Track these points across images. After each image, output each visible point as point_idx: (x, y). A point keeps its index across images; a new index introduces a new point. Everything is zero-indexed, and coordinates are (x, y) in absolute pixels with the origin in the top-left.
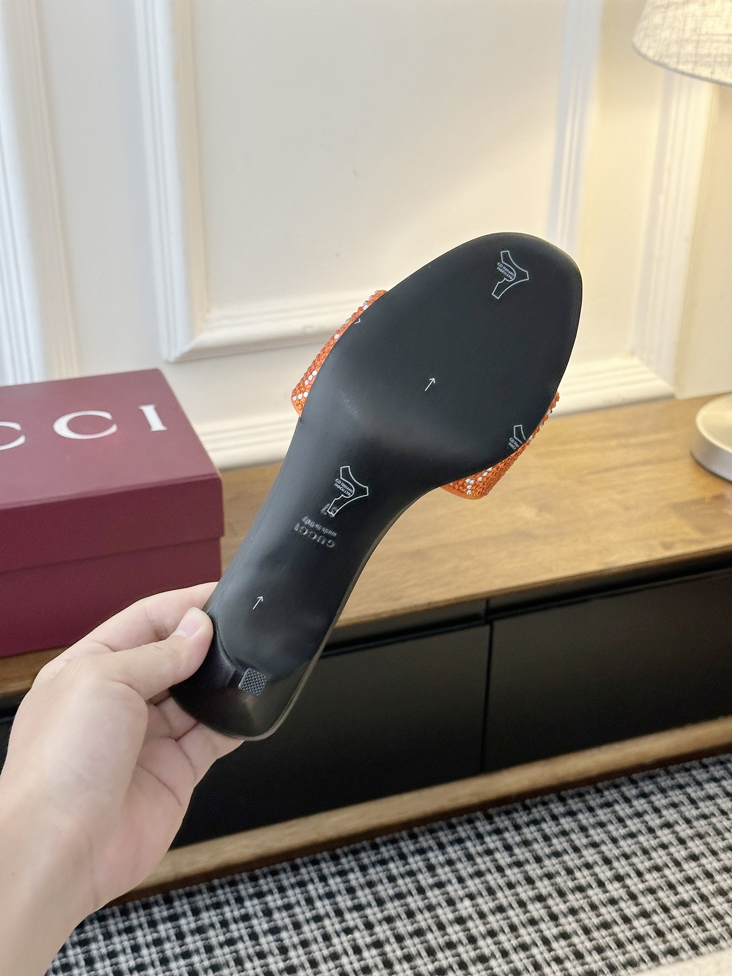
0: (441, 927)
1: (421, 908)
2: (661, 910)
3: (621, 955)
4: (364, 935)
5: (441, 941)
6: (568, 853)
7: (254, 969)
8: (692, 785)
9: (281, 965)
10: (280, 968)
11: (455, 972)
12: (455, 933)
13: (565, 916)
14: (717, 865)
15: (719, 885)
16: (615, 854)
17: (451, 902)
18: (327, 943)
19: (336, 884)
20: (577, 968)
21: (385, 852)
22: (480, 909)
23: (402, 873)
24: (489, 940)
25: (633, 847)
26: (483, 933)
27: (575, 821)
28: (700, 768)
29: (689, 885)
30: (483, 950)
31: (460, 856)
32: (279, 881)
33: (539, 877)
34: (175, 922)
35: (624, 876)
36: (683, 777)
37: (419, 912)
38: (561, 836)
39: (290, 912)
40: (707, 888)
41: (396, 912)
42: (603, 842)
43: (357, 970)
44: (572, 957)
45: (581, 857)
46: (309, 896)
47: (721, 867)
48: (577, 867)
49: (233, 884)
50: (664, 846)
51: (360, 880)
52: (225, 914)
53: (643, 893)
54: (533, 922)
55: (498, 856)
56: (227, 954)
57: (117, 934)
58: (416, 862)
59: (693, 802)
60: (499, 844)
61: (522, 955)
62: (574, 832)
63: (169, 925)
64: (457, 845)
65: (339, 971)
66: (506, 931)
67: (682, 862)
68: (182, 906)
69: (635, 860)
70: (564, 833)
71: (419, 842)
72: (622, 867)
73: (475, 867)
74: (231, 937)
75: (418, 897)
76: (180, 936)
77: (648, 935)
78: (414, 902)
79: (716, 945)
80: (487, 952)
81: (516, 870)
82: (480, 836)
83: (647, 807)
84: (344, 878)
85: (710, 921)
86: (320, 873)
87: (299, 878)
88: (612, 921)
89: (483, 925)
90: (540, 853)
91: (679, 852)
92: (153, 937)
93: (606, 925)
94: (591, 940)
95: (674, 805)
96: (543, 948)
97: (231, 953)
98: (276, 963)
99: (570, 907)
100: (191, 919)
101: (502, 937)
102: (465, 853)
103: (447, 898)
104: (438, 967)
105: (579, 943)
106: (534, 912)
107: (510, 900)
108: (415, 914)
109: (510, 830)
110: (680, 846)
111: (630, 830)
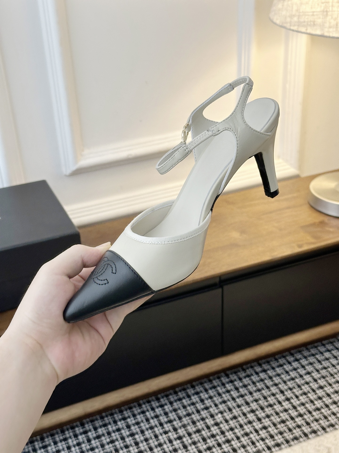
0: (208, 428)
1: (199, 420)
2: (308, 413)
3: (291, 435)
4: (173, 434)
5: (209, 434)
6: (264, 389)
8: (318, 354)
9: (136, 451)
11: (216, 448)
12: (215, 430)
13: (265, 418)
14: (332, 390)
15: (333, 400)
16: (285, 388)
17: (212, 416)
18: (157, 439)
19: (159, 411)
20: (271, 443)
21: (181, 395)
22: (225, 418)
23: (189, 404)
24: (231, 432)
25: (293, 384)
26: (227, 429)
27: (266, 374)
28: (321, 346)
29: (320, 400)
30: (228, 437)
31: (215, 394)
32: (133, 411)
33: (251, 401)
34: (86, 434)
35: (290, 399)
36: (314, 351)
37: (198, 421)
38: (260, 381)
39: (139, 425)
40: (328, 401)
41: (187, 422)
42: (280, 383)
43: (171, 450)
44: (269, 437)
45: (270, 391)
46: (147, 417)
47: (334, 391)
48: (269, 395)
49: (112, 414)
50: (307, 383)
51: (169, 408)
52: (109, 429)
53: (299, 405)
54: (250, 422)
55: (232, 393)
56: (111, 447)
57: (60, 441)
58: (195, 399)
59: (319, 362)
60: (232, 387)
61: (246, 438)
62: (267, 380)
63: (83, 436)
64: (213, 389)
66: (238, 428)
67: (316, 390)
68: (89, 426)
69: (294, 390)
70: (262, 380)
71: (196, 389)
72: (289, 394)
73: (222, 399)
74: (112, 439)
75: (197, 414)
76: (89, 441)
77: (303, 425)
78: (196, 417)
79: (334, 427)
80: (230, 438)
81: (241, 399)
82: (223, 384)
83: (298, 365)
84: (162, 408)
85: (331, 416)
86: (151, 406)
87: (142, 409)
88: (286, 420)
89: (227, 425)
90: (251, 390)
91: (314, 385)
92: (76, 442)
93: (283, 422)
94: (277, 429)
95: (311, 364)
96: (255, 434)
97: (113, 447)
98: (133, 450)
99: (267, 415)
100: (94, 432)
101: (236, 431)
102: (217, 393)
103: (210, 414)
104: (208, 446)
105: (271, 430)
106: (250, 418)
107: (239, 413)
108: (196, 422)
109: (237, 380)
110: (315, 382)
111: (291, 377)
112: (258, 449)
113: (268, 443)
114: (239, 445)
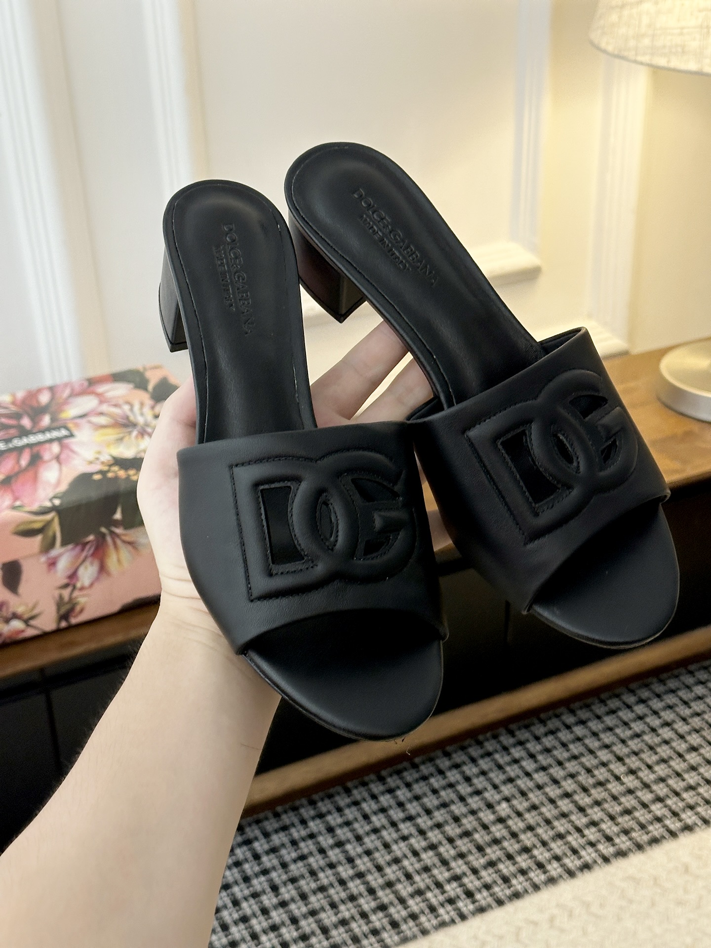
0: (485, 827)
1: (465, 814)
2: (673, 794)
3: (644, 833)
4: (419, 840)
5: (487, 838)
6: (584, 755)
7: (327, 877)
8: (682, 689)
9: (351, 872)
10: (351, 875)
11: (504, 863)
12: (498, 831)
13: (592, 807)
16: (625, 753)
17: (490, 806)
18: (388, 850)
19: (386, 800)
20: (609, 849)
21: (425, 769)
22: (516, 809)
23: (443, 786)
24: (529, 834)
25: (640, 745)
26: (522, 828)
27: (586, 728)
28: (687, 674)
29: (693, 772)
30: (524, 842)
31: (491, 767)
32: (336, 802)
33: (562, 778)
35: (636, 770)
36: (673, 683)
37: (463, 816)
38: (576, 741)
39: (350, 827)
41: (443, 818)
42: (614, 744)
43: (417, 869)
44: (603, 840)
45: (596, 757)
46: (364, 811)
48: (595, 766)
49: (295, 809)
50: (666, 742)
51: (406, 794)
52: (292, 834)
53: (655, 782)
54: (564, 815)
55: (524, 763)
56: (301, 868)
58: (453, 776)
59: (686, 703)
60: (523, 754)
61: (560, 842)
62: (587, 737)
63: (245, 848)
64: (487, 757)
65: (403, 873)
66: (542, 825)
67: (684, 754)
68: (253, 831)
69: (643, 756)
70: (579, 739)
71: (453, 758)
72: (633, 762)
73: (505, 774)
74: (302, 853)
75: (460, 804)
76: (257, 857)
77: (665, 815)
78: (458, 809)
80: (528, 844)
81: (542, 774)
82: (506, 749)
83: (646, 710)
84: (392, 794)
87: (352, 798)
88: (632, 808)
89: (520, 821)
90: (560, 757)
91: (680, 745)
92: (232, 860)
93: (628, 812)
94: (617, 824)
95: (670, 707)
96: (576, 835)
97: (305, 866)
98: (345, 871)
99: (594, 800)
100: (263, 841)
102: (495, 764)
103: (486, 803)
104: (489, 861)
105: (607, 828)
106: (564, 806)
107: (541, 799)
108: (460, 818)
109: (531, 741)
110: (680, 740)
111: (635, 731)
112: (585, 861)
113: (604, 849)
114: (547, 855)
